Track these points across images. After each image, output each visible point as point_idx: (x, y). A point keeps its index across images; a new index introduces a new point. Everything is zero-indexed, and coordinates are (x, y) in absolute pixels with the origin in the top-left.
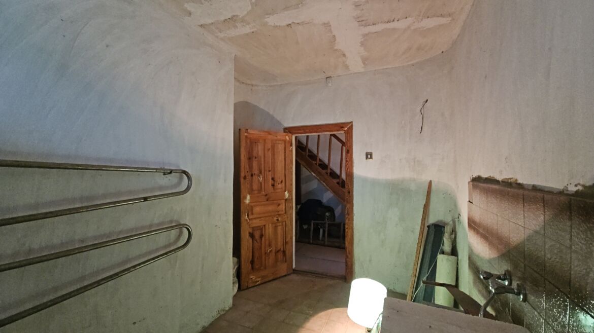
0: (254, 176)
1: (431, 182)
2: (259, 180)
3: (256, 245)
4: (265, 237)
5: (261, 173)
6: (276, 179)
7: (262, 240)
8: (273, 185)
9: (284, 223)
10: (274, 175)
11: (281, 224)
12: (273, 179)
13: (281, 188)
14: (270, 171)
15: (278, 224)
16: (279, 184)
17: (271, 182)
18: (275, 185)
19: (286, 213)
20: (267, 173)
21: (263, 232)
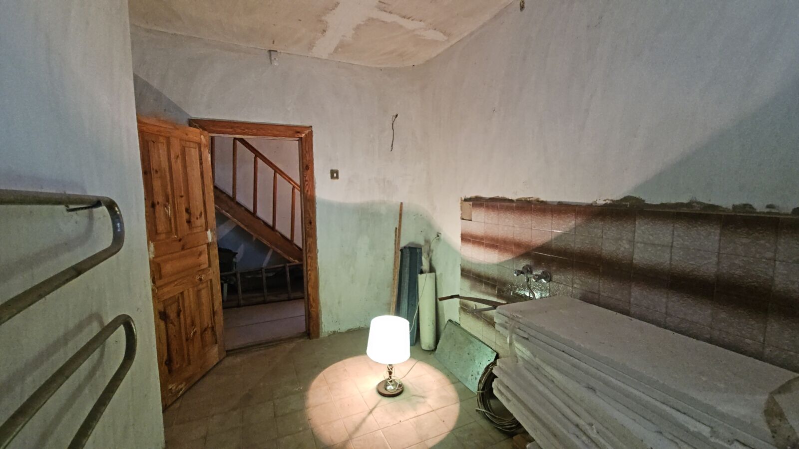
0: (157, 207)
1: (402, 203)
2: (166, 214)
3: (173, 330)
4: (184, 312)
5: (168, 201)
6: (192, 210)
7: (180, 319)
8: (189, 222)
9: (209, 283)
10: (189, 203)
11: (204, 285)
12: (188, 211)
13: (201, 226)
14: (182, 197)
15: (201, 286)
16: (197, 218)
17: (185, 216)
18: (192, 220)
19: (210, 266)
20: (178, 200)
21: (181, 305)
